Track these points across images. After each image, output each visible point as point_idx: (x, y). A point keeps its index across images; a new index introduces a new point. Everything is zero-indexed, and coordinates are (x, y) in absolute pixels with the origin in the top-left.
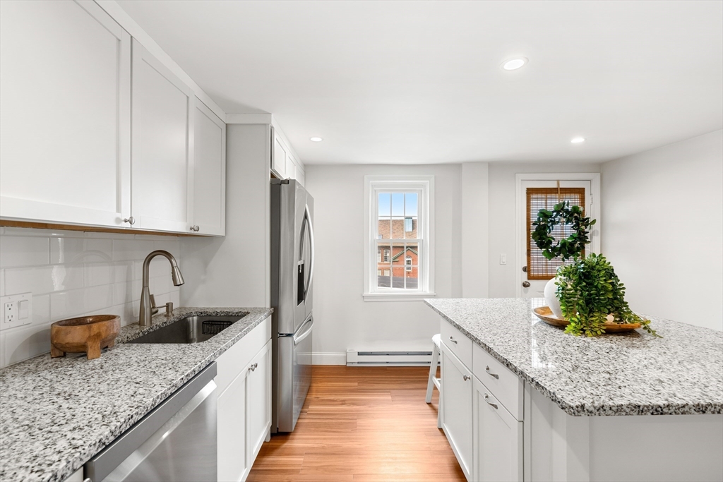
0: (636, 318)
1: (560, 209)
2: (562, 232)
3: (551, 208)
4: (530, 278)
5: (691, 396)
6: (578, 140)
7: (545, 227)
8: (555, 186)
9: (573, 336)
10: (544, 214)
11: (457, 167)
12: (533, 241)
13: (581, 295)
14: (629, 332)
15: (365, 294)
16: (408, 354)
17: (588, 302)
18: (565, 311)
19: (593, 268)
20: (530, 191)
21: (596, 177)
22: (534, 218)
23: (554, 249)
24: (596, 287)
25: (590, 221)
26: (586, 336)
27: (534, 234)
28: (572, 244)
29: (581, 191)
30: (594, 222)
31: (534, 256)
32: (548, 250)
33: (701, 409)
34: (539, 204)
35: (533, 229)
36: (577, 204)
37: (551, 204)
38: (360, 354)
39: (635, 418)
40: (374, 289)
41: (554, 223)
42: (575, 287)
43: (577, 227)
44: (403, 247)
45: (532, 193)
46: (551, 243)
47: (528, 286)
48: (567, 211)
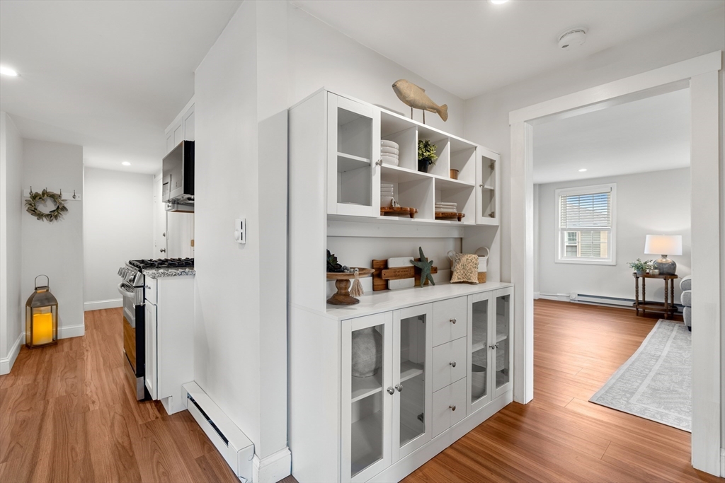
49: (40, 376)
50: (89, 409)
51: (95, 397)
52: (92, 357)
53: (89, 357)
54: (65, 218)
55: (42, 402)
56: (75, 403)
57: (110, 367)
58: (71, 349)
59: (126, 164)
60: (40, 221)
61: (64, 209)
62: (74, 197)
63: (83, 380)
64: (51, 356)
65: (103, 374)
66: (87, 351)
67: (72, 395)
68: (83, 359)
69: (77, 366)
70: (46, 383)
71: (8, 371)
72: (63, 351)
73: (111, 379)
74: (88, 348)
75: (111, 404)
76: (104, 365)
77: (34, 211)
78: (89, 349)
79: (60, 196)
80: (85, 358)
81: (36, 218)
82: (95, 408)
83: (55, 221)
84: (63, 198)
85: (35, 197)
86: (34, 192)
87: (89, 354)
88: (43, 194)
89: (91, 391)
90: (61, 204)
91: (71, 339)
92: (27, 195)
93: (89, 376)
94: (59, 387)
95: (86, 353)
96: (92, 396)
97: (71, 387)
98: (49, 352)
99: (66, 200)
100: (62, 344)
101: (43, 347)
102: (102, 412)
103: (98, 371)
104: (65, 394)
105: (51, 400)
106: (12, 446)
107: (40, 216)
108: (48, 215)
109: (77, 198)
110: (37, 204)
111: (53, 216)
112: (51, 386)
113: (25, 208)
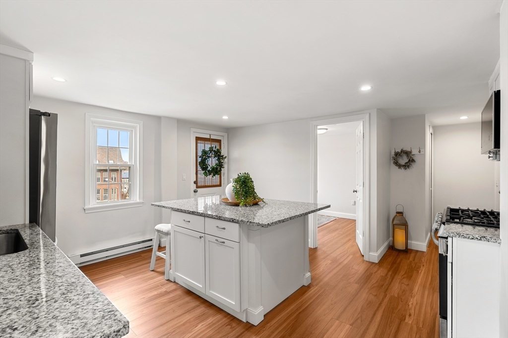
0: (260, 198)
1: (211, 150)
2: (212, 162)
3: (207, 149)
4: (197, 187)
5: (287, 216)
6: (225, 117)
7: (205, 159)
8: (209, 137)
9: (243, 208)
10: (205, 152)
11: (158, 118)
12: (199, 166)
13: (243, 190)
14: (256, 204)
15: (86, 207)
16: (123, 246)
17: (246, 193)
18: (237, 198)
19: (246, 179)
20: (198, 139)
21: (226, 135)
22: (200, 154)
23: (209, 171)
24: (248, 186)
25: (224, 156)
26: (247, 207)
27: (200, 163)
28: (217, 168)
29: (219, 141)
30: (226, 157)
31: (199, 176)
32: (206, 172)
33: (291, 218)
34: (202, 146)
35: (199, 160)
36: (218, 147)
37: (207, 147)
38: (82, 256)
39: (279, 224)
40: (93, 203)
41: (209, 157)
42: (240, 187)
43: (219, 159)
44: (118, 170)
45: (198, 140)
46: (208, 167)
47: (197, 192)
48: (214, 151)
49: (390, 273)
50: (405, 319)
51: (412, 311)
52: (424, 273)
53: (423, 272)
54: (414, 167)
55: (383, 294)
56: (399, 308)
57: (433, 289)
58: (414, 260)
59: (464, 118)
60: (400, 170)
61: (413, 161)
62: (420, 152)
63: (412, 290)
64: (402, 260)
65: (426, 293)
66: (423, 266)
67: (400, 299)
68: (418, 271)
69: (412, 276)
70: (391, 280)
71: (377, 261)
72: (409, 259)
73: (430, 300)
74: (425, 264)
75: (421, 326)
76: (430, 284)
77: (396, 163)
78: (425, 266)
79: (411, 152)
80: (420, 271)
81: (398, 167)
82: (409, 321)
83: (408, 169)
84: (413, 153)
85: (397, 154)
86: (396, 151)
87: (424, 269)
88: (401, 152)
89: (412, 304)
90: (411, 157)
91: (417, 251)
92: (393, 153)
93: (416, 288)
94: (396, 288)
95: (422, 266)
96: (411, 309)
97: (403, 292)
98: (402, 256)
99: (414, 155)
100: (411, 253)
101: (400, 251)
102: (411, 328)
103: (424, 287)
104: (396, 296)
105: (387, 296)
106: (358, 317)
107: (400, 166)
108: (403, 166)
109: (422, 153)
110: (398, 159)
111: (406, 166)
112: (392, 284)
113: (392, 162)
